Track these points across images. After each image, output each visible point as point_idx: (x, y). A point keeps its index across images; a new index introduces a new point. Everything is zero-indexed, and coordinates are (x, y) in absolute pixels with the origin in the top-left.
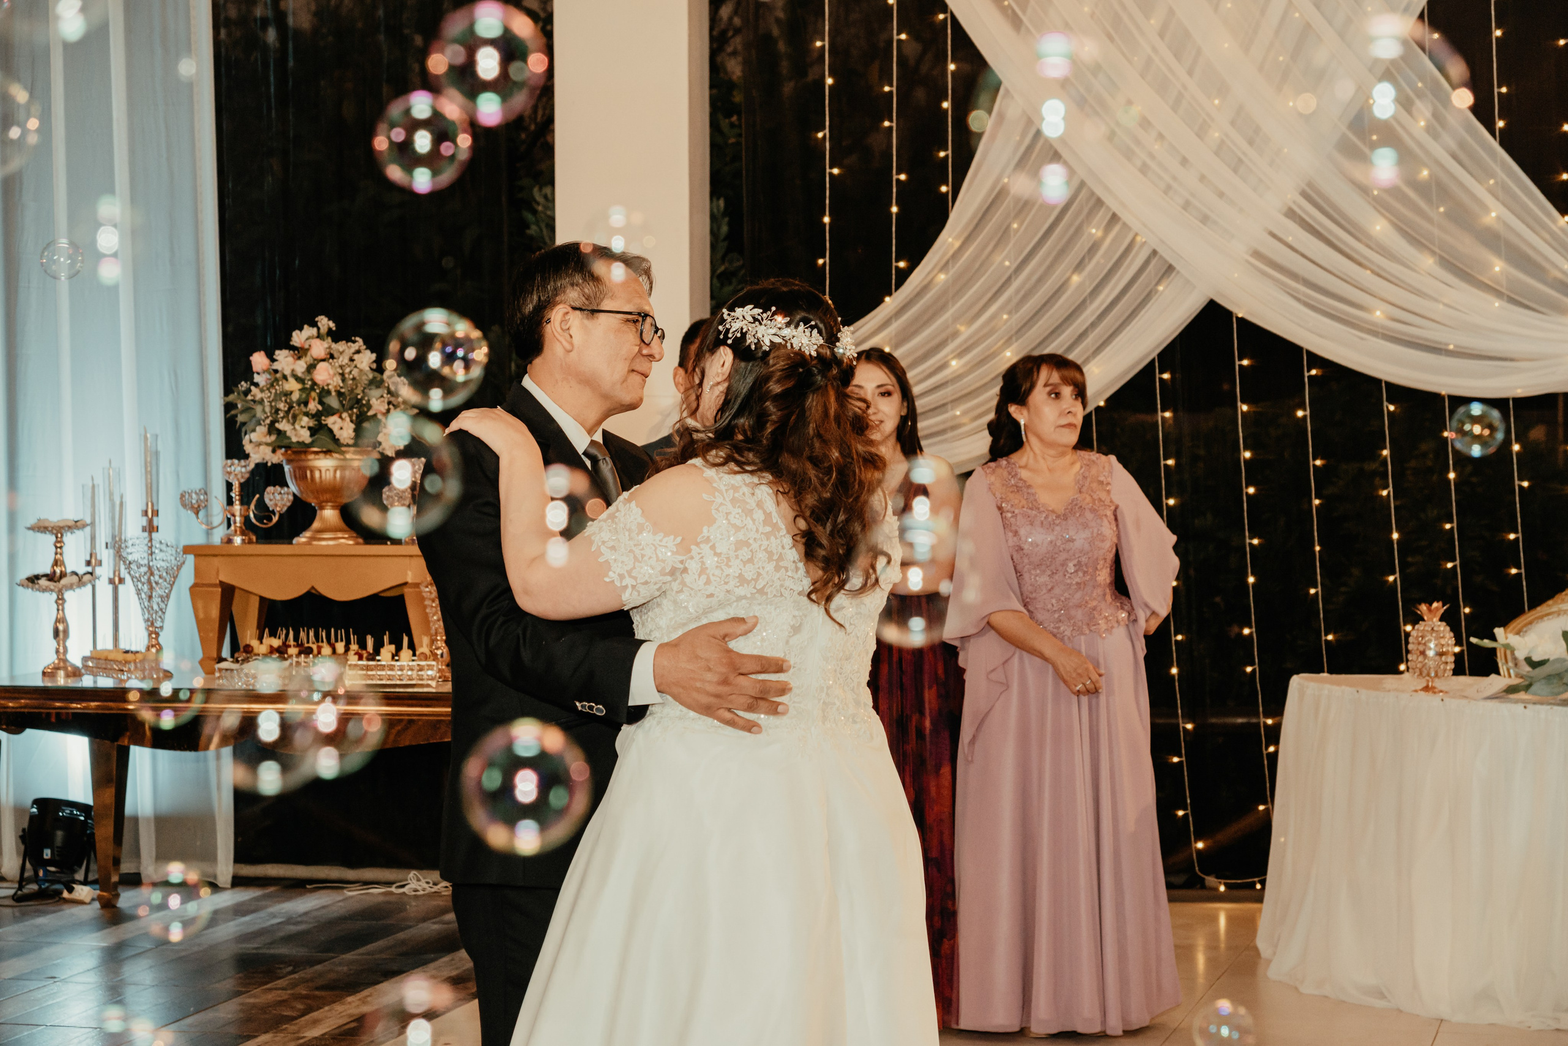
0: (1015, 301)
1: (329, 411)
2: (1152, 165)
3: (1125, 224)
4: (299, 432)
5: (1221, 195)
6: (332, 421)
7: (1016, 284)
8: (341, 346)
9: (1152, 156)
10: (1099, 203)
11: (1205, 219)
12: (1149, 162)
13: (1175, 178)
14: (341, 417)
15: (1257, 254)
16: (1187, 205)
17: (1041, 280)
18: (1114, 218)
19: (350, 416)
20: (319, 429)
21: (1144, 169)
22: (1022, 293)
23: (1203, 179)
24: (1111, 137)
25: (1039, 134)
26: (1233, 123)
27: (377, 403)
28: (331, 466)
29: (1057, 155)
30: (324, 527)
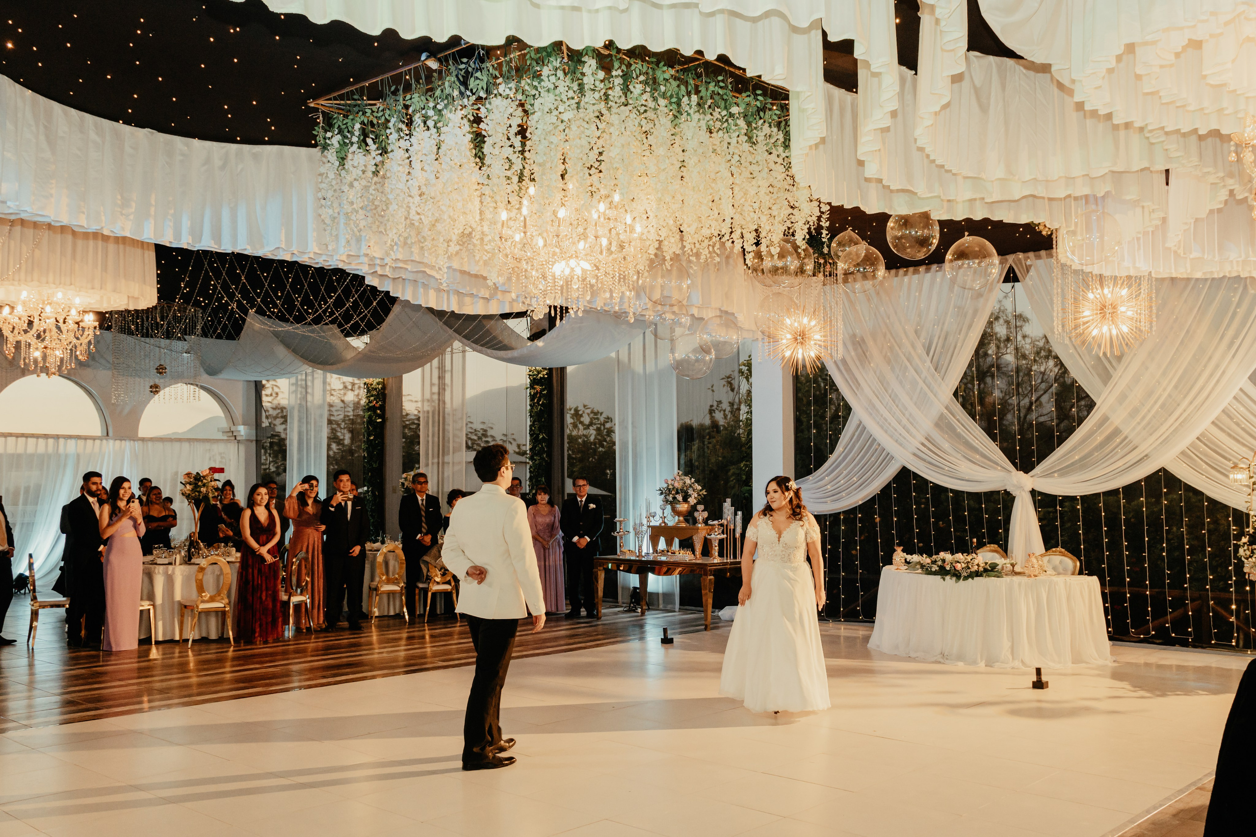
1: (677, 493)
4: (670, 498)
5: (905, 439)
6: (677, 496)
8: (683, 477)
9: (887, 429)
10: (874, 440)
11: (901, 445)
13: (893, 435)
14: (679, 495)
15: (915, 454)
16: (896, 441)
18: (879, 445)
19: (682, 495)
20: (674, 498)
23: (900, 434)
24: (878, 423)
25: (861, 422)
26: (908, 420)
27: (690, 491)
28: (683, 507)
29: (865, 428)
30: (679, 521)
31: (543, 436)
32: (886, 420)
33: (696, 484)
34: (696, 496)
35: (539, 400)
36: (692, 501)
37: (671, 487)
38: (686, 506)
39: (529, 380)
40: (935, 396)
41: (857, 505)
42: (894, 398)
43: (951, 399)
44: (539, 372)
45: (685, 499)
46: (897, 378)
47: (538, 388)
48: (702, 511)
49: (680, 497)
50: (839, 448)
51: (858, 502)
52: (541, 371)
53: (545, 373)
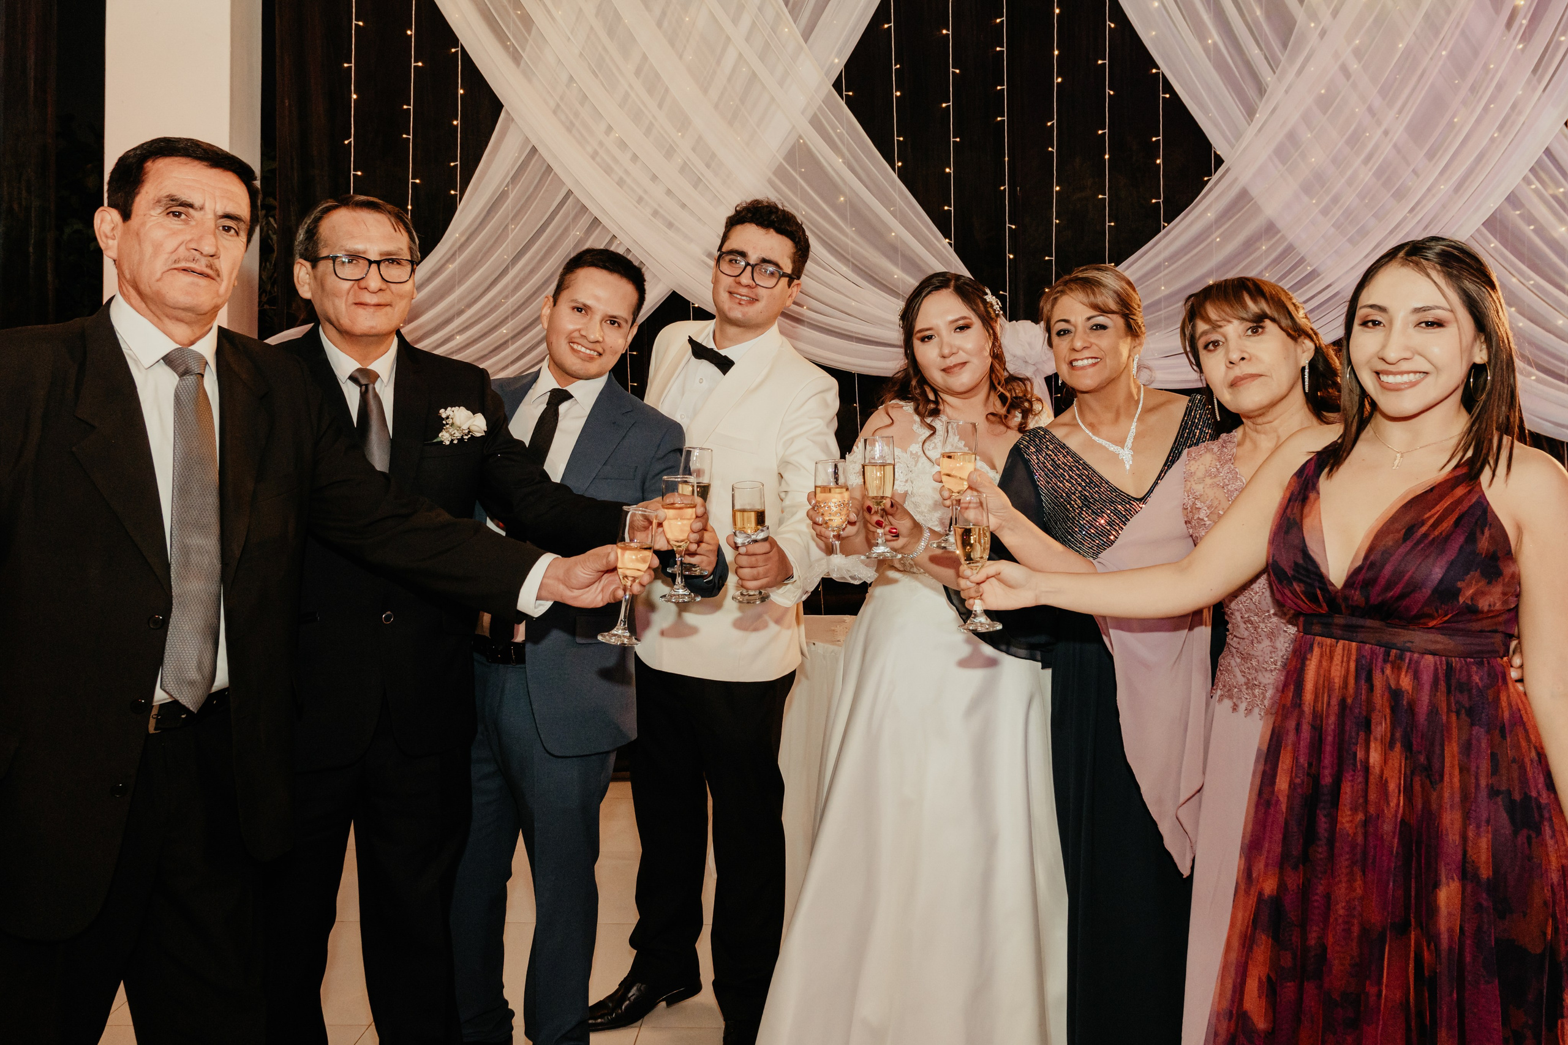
0: (511, 287)
2: (629, 181)
3: (604, 226)
5: (683, 206)
7: (512, 273)
9: (626, 172)
11: (670, 225)
12: (625, 177)
13: (645, 192)
16: (655, 213)
17: (532, 272)
18: (596, 222)
21: (621, 183)
22: (517, 280)
23: (669, 192)
24: (594, 155)
25: (534, 150)
26: (694, 149)
29: (549, 169)
32: (623, 145)
40: (781, 83)
42: (653, 83)
43: (827, 101)
46: (659, 24)
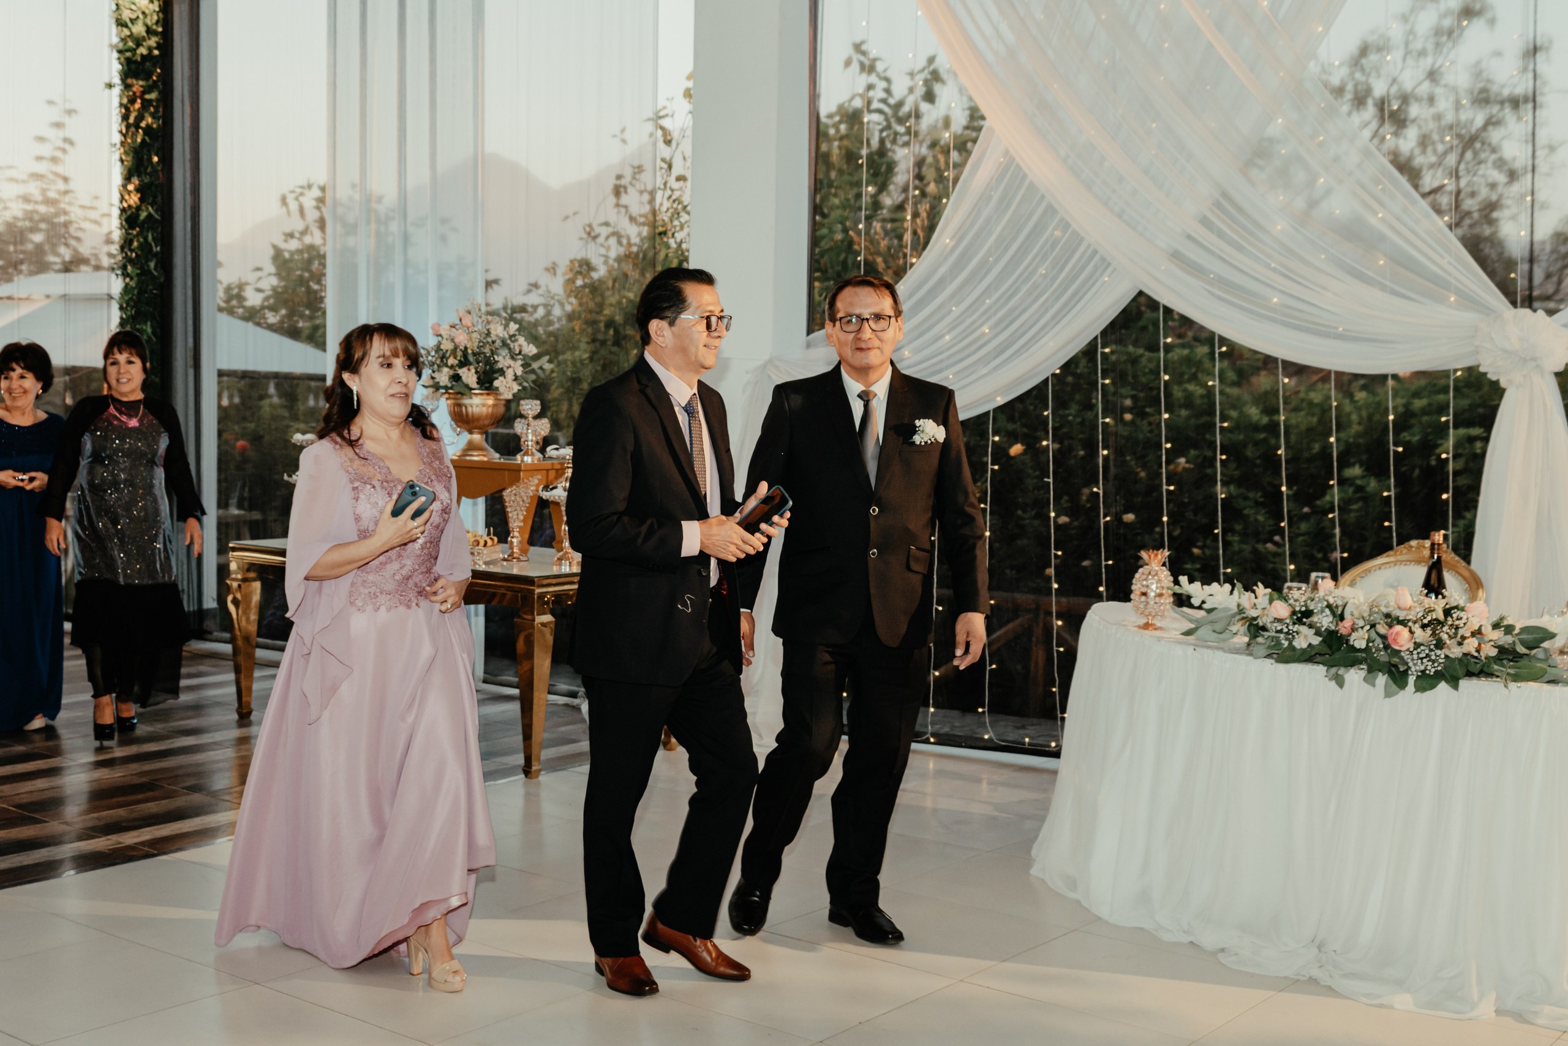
0: (995, 287)
1: (464, 363)
4: (444, 378)
6: (462, 373)
10: (1051, 210)
11: (1133, 225)
14: (469, 370)
15: (1175, 254)
17: (1013, 272)
19: (476, 369)
22: (1000, 281)
23: (1133, 192)
25: (1010, 158)
27: (503, 360)
28: (479, 404)
30: (471, 447)
31: (150, 216)
33: (521, 340)
34: (519, 371)
35: (140, 118)
36: (506, 387)
37: (447, 346)
38: (490, 401)
39: (117, 67)
41: (990, 407)
44: (139, 42)
45: (487, 380)
47: (138, 85)
48: (536, 417)
49: (469, 376)
50: (943, 238)
51: (991, 397)
52: (144, 39)
53: (153, 42)
